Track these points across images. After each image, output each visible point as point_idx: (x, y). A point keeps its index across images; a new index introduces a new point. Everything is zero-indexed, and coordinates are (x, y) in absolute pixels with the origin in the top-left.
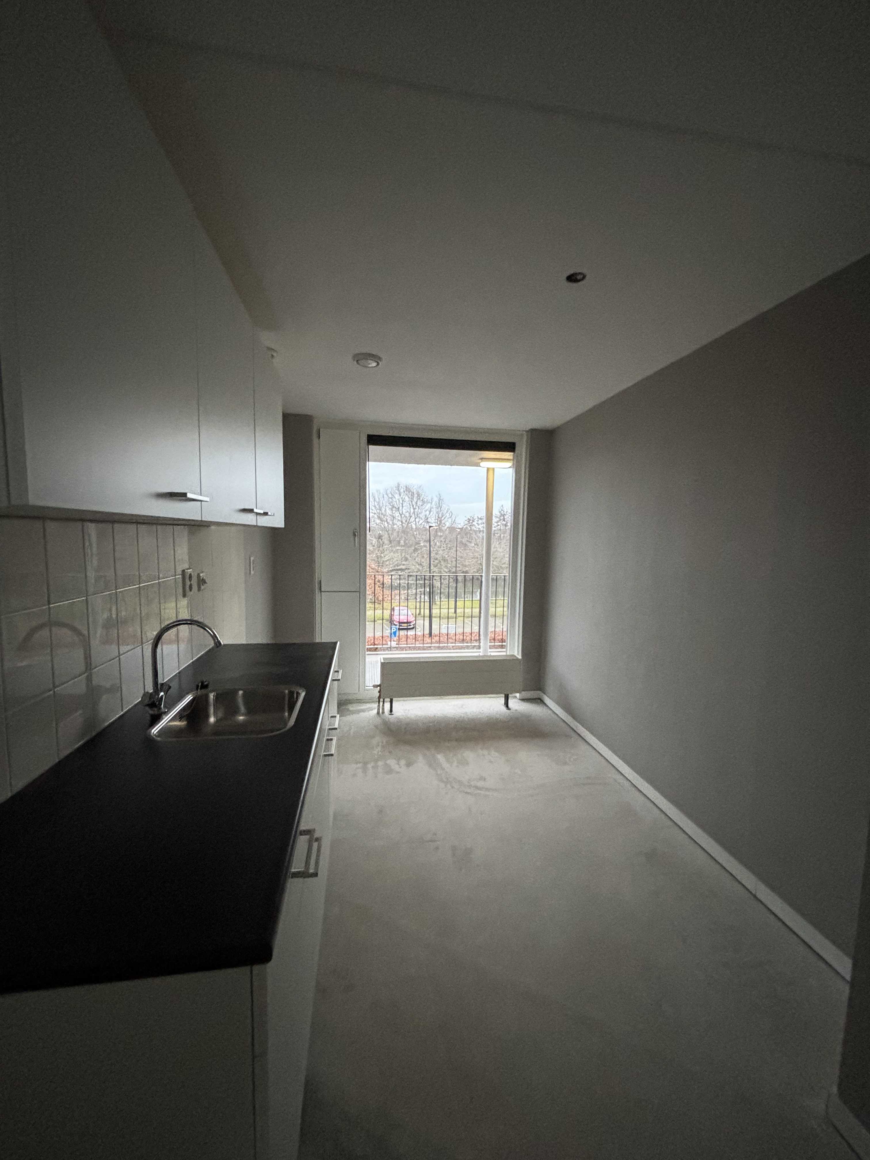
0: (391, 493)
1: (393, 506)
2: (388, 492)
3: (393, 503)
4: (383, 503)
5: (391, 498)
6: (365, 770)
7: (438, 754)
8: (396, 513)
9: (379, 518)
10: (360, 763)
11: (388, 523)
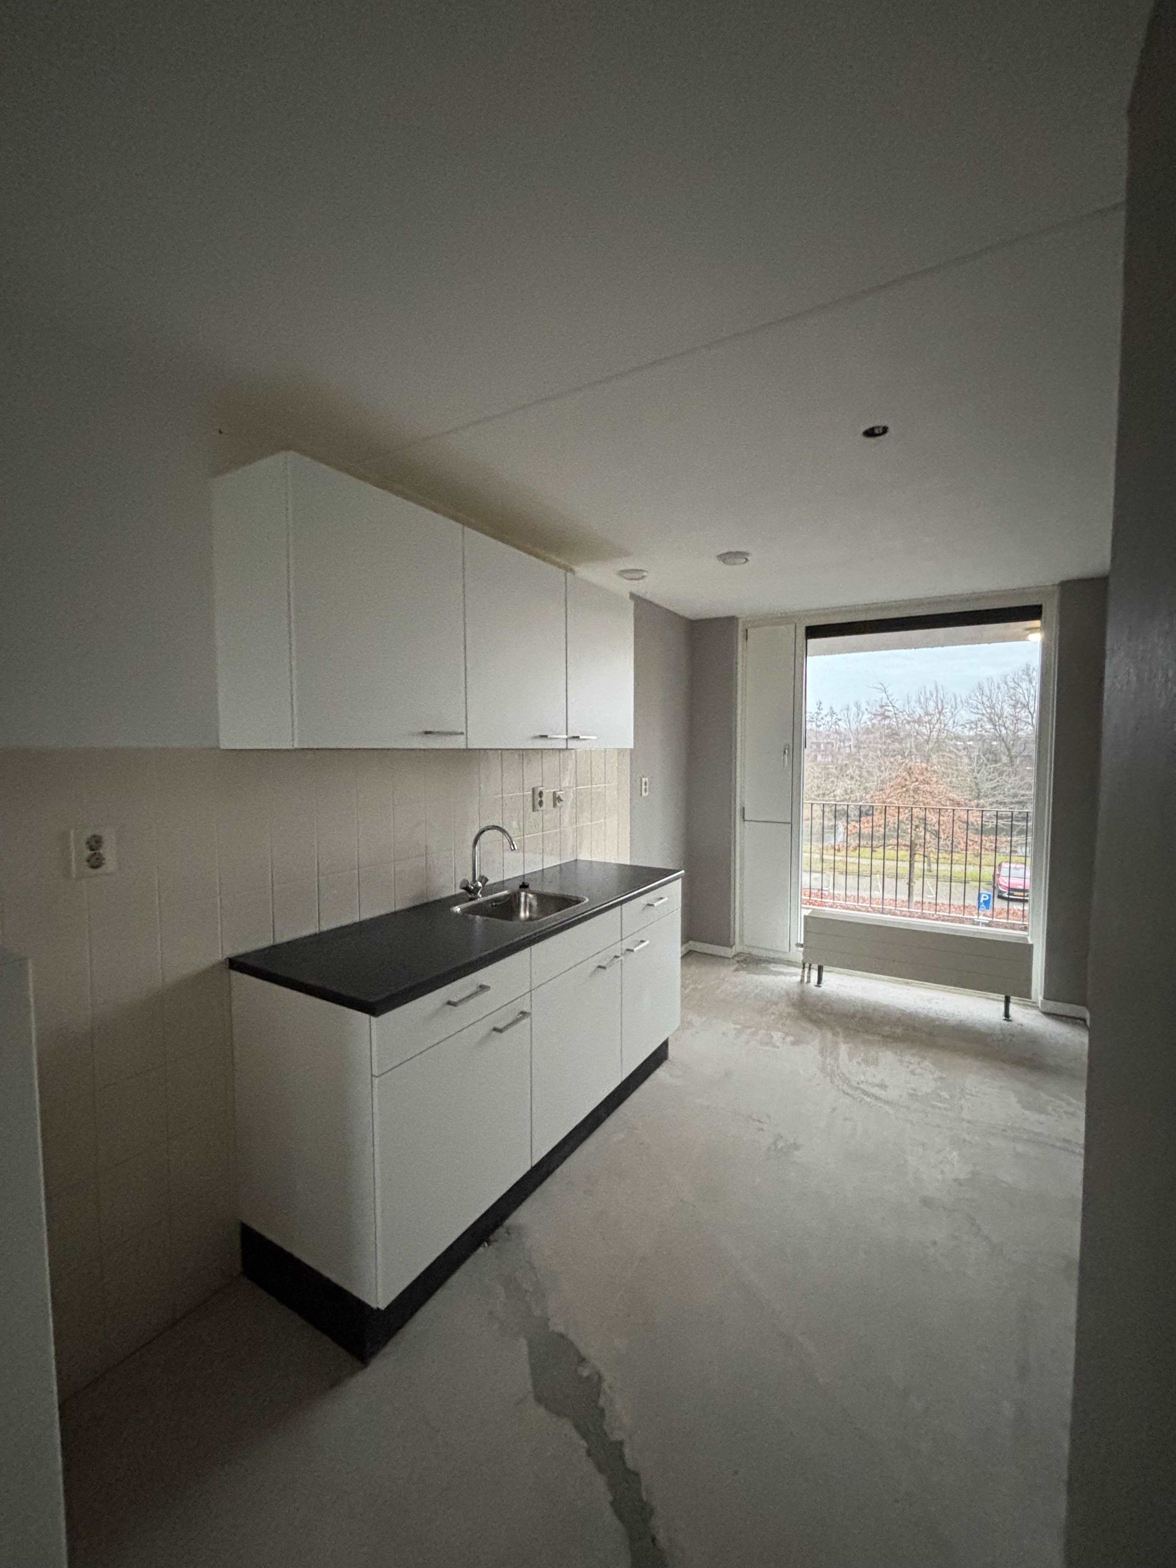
0: (1014, 680)
1: (1017, 702)
2: (1009, 679)
3: (1017, 697)
4: (997, 697)
5: (1014, 689)
6: (739, 1032)
7: (845, 1043)
8: (1023, 711)
9: (991, 720)
10: (740, 1024)
11: (1006, 728)
